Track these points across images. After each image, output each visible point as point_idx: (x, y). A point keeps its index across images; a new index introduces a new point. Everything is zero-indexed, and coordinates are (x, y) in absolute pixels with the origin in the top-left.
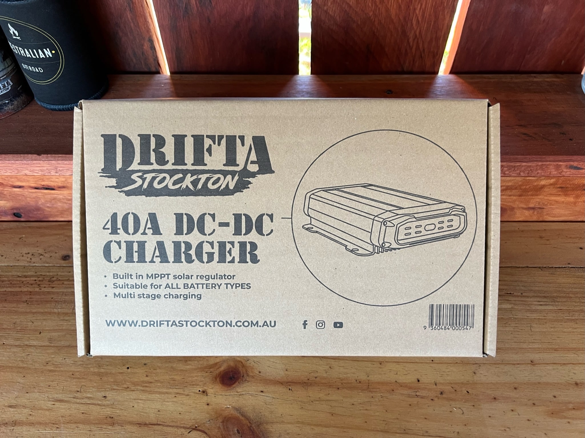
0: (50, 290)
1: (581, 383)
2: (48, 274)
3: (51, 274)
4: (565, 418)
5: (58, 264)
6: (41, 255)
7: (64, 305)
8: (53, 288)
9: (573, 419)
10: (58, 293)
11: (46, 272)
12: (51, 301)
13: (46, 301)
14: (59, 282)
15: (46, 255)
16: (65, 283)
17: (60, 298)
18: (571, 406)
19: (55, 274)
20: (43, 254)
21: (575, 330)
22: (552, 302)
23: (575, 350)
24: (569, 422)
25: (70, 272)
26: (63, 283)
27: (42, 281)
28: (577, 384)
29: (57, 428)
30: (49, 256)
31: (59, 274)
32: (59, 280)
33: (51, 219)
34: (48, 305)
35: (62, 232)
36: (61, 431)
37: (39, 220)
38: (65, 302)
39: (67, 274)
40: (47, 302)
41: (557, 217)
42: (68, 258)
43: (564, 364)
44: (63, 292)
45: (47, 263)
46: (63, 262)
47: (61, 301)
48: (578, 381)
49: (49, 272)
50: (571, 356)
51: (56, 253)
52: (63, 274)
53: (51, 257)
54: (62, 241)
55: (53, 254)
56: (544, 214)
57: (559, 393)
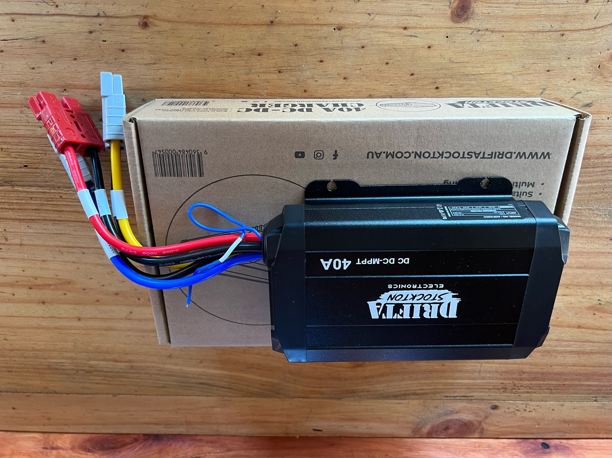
0: (504, 382)
1: (40, 303)
2: (509, 395)
3: (505, 394)
4: (59, 279)
5: (501, 402)
6: (518, 410)
7: (490, 369)
8: (502, 383)
9: (52, 278)
10: (497, 379)
11: (511, 396)
12: (502, 372)
13: (506, 373)
14: (497, 387)
15: (513, 410)
16: (491, 387)
17: (495, 375)
18: (52, 287)
19: (502, 394)
20: (516, 411)
21: (36, 342)
22: (51, 365)
23: (38, 328)
24: (57, 276)
25: (489, 395)
26: (494, 386)
27: (513, 389)
28: (44, 303)
30: (511, 409)
31: (498, 394)
32: (498, 389)
33: (514, 441)
34: (504, 369)
35: (502, 429)
37: (526, 440)
38: (490, 372)
39: (491, 394)
40: (505, 372)
41: (30, 437)
42: (493, 407)
43: (51, 317)
44: (492, 379)
45: (511, 403)
46: (497, 404)
47: (493, 372)
48: (41, 304)
49: (508, 396)
50: (44, 323)
51: (505, 412)
52: (496, 394)
53: (509, 408)
54: (501, 421)
55: (507, 411)
56: (42, 442)
57: (61, 296)
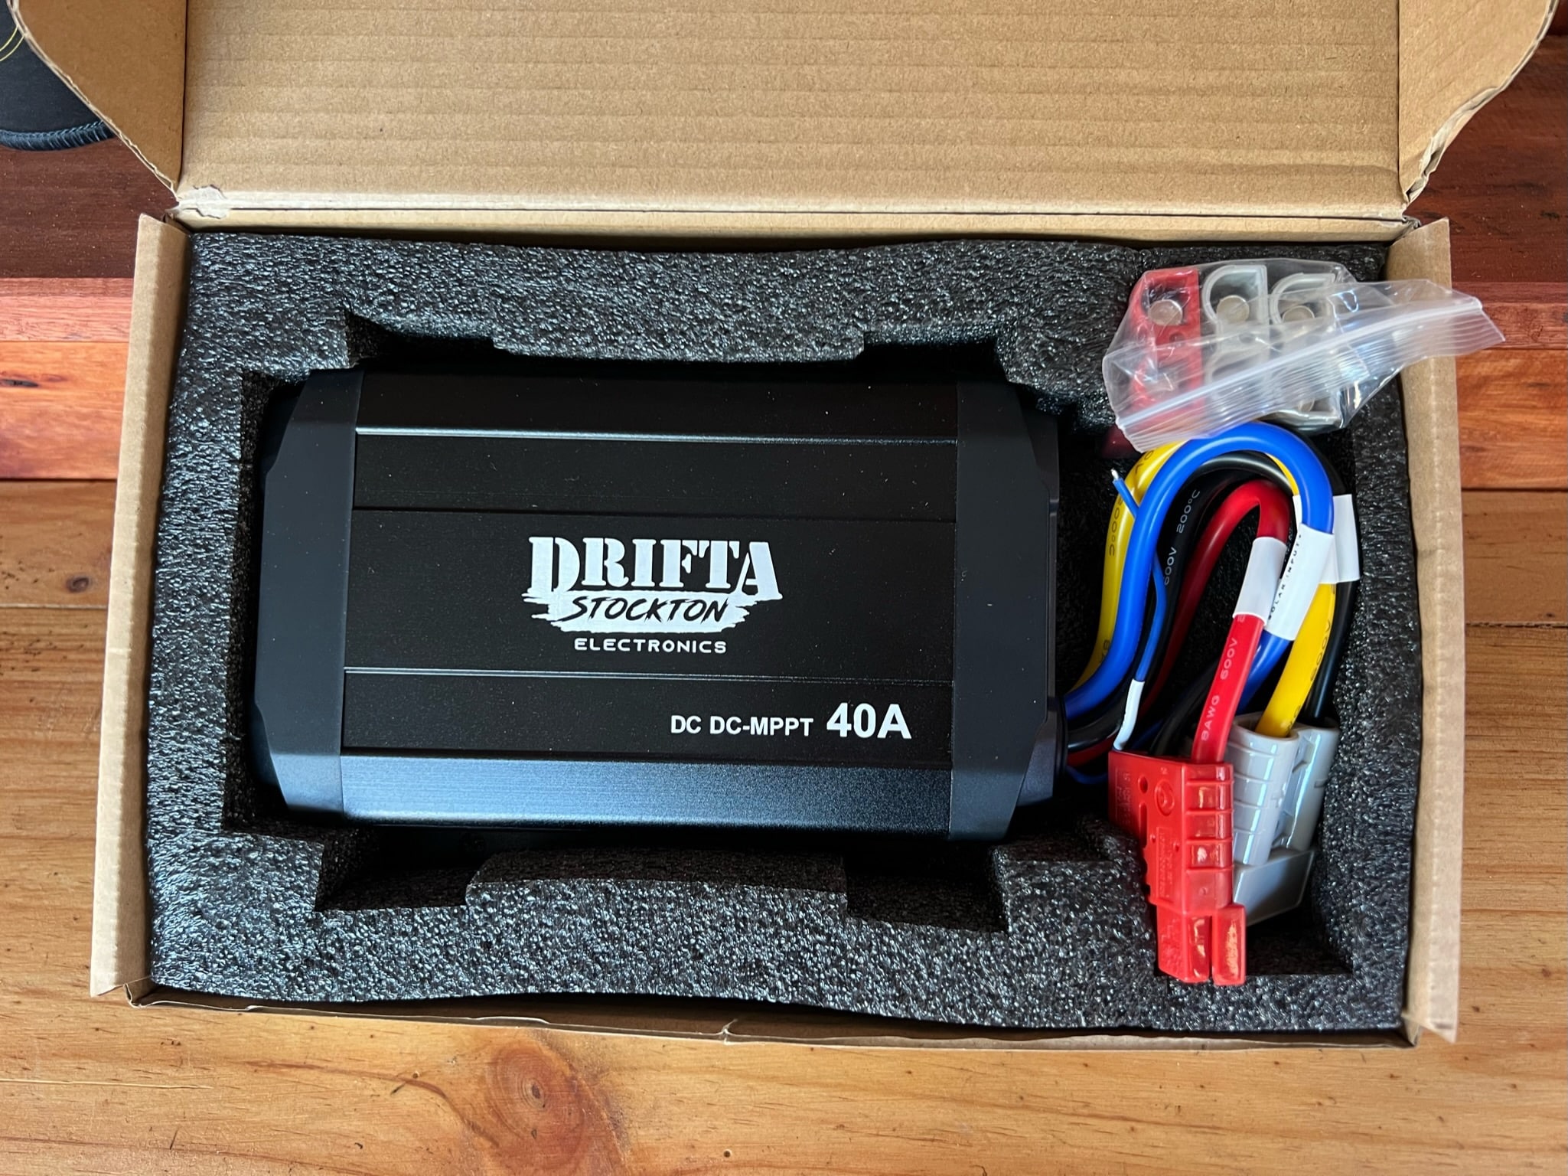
0: (27, 676)
1: (1559, 971)
2: (24, 630)
3: (34, 630)
4: (1505, 1072)
5: (54, 602)
6: (10, 575)
7: (63, 721)
8: (35, 670)
9: (1526, 1075)
10: (49, 686)
11: (18, 625)
12: (28, 709)
13: (14, 709)
14: (53, 655)
15: (22, 576)
16: (72, 656)
17: (53, 698)
18: (1524, 1038)
19: (45, 630)
20: (12, 572)
21: (1555, 813)
22: (1489, 728)
23: (1553, 871)
24: (1514, 1086)
25: (86, 626)
26: (65, 657)
27: (7, 650)
28: (1546, 973)
29: (25, 1069)
30: (30, 580)
31: (57, 630)
32: (55, 648)
33: (44, 474)
34: (20, 721)
35: (72, 510)
36: (34, 1078)
37: (9, 476)
38: (67, 710)
39: (77, 630)
40: (16, 710)
41: (1525, 476)
42: (83, 585)
43: (1514, 913)
44: (64, 683)
45: (24, 599)
46: (68, 596)
47: (56, 710)
48: (1552, 966)
49: (26, 625)
50: (1535, 890)
51: (51, 570)
52: (64, 631)
53: (36, 581)
54: (70, 537)
55: (43, 575)
56: (1485, 467)
57: (1491, 999)
